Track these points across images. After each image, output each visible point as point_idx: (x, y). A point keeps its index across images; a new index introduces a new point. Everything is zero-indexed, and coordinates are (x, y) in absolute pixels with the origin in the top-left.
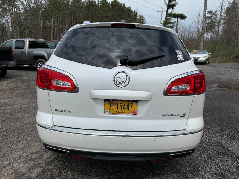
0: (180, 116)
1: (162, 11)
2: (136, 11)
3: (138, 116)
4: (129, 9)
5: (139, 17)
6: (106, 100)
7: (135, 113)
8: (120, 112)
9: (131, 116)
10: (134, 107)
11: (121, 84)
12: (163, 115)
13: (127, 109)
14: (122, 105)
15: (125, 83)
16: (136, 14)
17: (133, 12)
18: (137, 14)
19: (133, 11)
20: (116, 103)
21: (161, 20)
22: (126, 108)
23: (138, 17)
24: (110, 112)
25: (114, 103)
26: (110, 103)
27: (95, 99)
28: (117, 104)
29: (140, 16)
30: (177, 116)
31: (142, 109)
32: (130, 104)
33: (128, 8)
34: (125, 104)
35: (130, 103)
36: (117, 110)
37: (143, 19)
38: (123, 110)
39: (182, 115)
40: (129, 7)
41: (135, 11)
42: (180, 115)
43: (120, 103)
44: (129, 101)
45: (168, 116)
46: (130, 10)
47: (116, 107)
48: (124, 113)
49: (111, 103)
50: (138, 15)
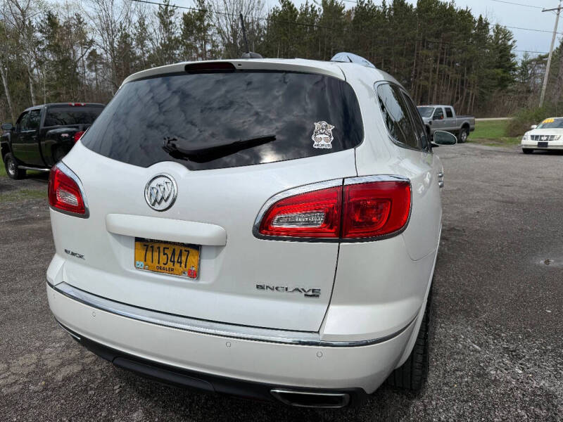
0: (304, 293)
1: (559, 9)
2: (483, 17)
3: (201, 282)
4: (465, 15)
5: (494, 31)
6: (138, 240)
7: (194, 275)
8: (164, 269)
9: (185, 280)
10: (193, 259)
11: (159, 203)
12: (259, 287)
13: (178, 262)
14: (169, 253)
15: (166, 201)
16: (483, 25)
17: (475, 21)
18: (487, 24)
19: (476, 17)
20: (156, 246)
21: (555, 33)
22: (176, 260)
23: (491, 33)
24: (145, 265)
25: (152, 247)
26: (145, 245)
27: (119, 237)
28: (159, 248)
29: (499, 30)
30: (297, 293)
31: (209, 266)
32: (183, 251)
33: (462, 12)
34: (174, 250)
35: (183, 249)
36: (159, 263)
37: (505, 37)
38: (170, 265)
39: (311, 293)
40: (465, 9)
41: (481, 18)
42: (305, 291)
43: (164, 248)
44: (183, 245)
45: (272, 289)
46: (470, 16)
47: (156, 254)
48: (171, 271)
49: (148, 246)
50: (490, 27)
